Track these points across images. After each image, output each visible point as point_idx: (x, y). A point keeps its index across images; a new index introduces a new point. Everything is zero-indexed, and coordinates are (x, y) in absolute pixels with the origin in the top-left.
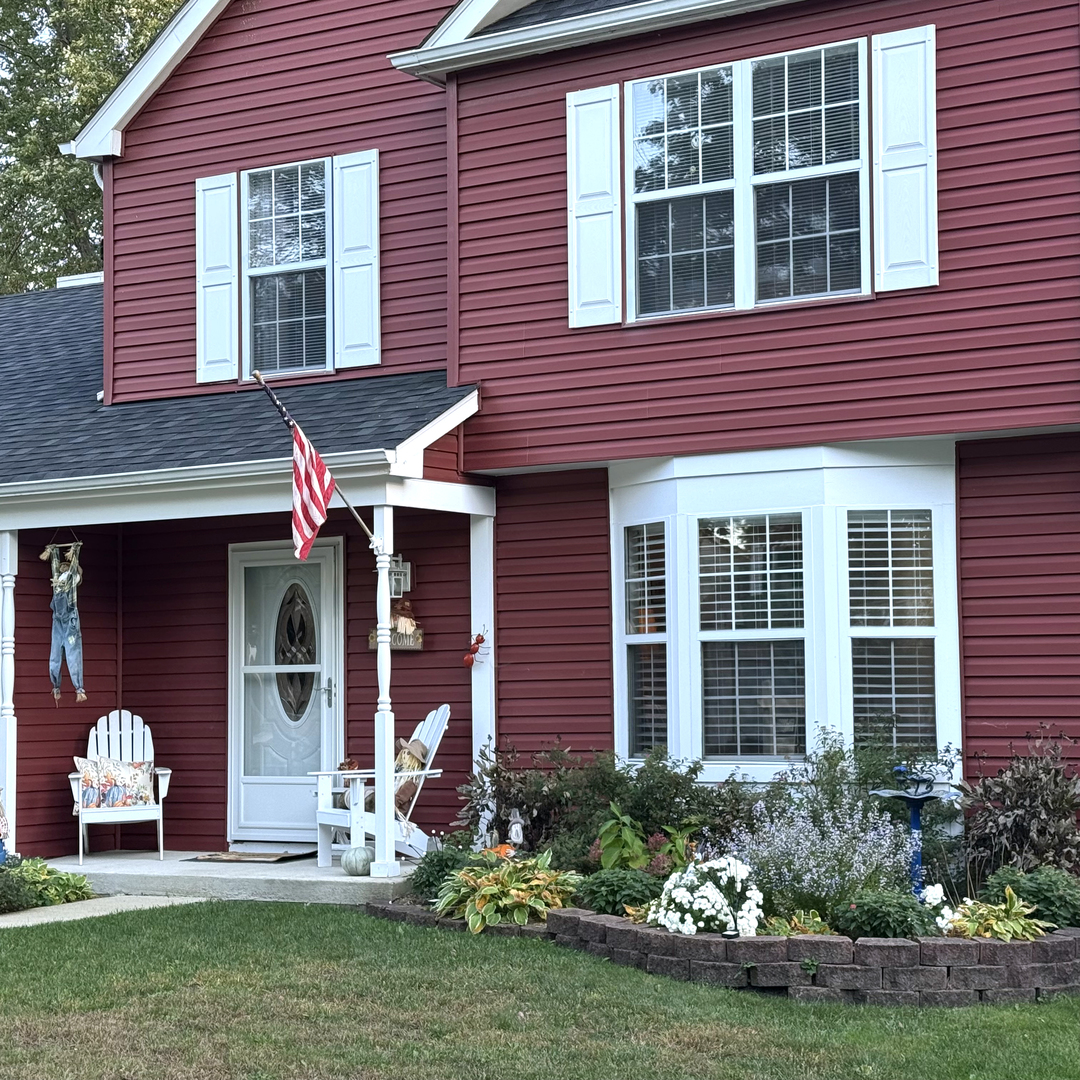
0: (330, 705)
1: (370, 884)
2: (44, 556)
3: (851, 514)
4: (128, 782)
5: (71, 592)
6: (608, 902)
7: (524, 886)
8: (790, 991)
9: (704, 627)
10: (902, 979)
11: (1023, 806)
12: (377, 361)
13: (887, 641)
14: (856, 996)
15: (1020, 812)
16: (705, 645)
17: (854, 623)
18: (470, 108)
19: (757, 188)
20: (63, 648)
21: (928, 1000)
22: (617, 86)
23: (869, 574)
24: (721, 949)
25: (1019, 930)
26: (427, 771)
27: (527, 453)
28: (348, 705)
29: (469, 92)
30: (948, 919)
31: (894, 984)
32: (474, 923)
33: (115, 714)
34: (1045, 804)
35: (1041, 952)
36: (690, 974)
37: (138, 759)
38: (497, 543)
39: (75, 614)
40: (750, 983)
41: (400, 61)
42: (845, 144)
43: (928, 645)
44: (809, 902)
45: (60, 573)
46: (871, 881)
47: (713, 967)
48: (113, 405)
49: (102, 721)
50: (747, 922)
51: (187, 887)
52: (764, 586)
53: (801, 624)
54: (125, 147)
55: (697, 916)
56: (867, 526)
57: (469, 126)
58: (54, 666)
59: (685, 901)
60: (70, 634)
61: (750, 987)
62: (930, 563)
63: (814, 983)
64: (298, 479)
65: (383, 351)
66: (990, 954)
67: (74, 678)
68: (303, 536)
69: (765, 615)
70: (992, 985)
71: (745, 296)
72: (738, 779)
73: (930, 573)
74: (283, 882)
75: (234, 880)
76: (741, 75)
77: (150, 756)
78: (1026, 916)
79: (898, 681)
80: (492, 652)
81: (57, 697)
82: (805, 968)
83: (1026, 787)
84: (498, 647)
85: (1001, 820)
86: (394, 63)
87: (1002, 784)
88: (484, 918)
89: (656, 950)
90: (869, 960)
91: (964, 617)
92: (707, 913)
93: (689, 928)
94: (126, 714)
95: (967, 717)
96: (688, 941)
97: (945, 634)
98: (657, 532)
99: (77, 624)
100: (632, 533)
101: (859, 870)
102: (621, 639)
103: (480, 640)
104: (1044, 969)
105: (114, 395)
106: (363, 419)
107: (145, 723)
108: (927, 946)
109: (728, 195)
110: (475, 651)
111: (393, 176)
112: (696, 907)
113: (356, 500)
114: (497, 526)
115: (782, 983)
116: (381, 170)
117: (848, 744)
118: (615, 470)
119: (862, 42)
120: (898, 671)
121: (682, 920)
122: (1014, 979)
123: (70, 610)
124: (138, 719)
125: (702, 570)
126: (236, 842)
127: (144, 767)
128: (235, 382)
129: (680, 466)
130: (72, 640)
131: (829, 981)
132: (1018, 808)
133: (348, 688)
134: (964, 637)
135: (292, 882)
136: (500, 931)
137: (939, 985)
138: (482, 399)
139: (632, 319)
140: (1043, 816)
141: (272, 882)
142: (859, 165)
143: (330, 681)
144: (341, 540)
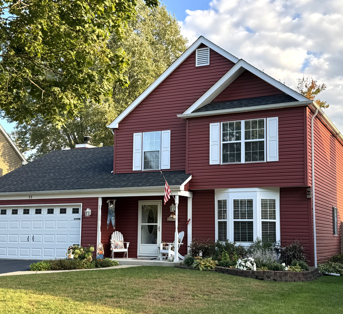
0: (159, 231)
1: (173, 263)
2: (107, 202)
3: (262, 200)
4: (120, 244)
5: (113, 209)
6: (226, 265)
7: (209, 263)
8: (264, 279)
9: (234, 219)
10: (282, 278)
11: (294, 251)
12: (170, 168)
13: (267, 222)
14: (275, 280)
15: (294, 252)
16: (234, 222)
17: (262, 219)
18: (191, 125)
19: (246, 142)
20: (111, 219)
21: (286, 281)
22: (219, 123)
23: (264, 210)
24: (251, 272)
25: (300, 270)
26: (181, 243)
27: (201, 186)
28: (162, 231)
29: (191, 121)
30: (287, 269)
31: (281, 278)
32: (201, 269)
33: (116, 232)
34: (298, 251)
35: (303, 274)
36: (246, 276)
37: (121, 240)
38: (193, 202)
39: (114, 213)
40: (257, 278)
41: (179, 116)
42: (262, 136)
43: (275, 223)
44: (264, 265)
45: (110, 205)
46: (274, 262)
47: (250, 275)
48: (115, 174)
49: (114, 233)
50: (255, 269)
51: (137, 263)
52: (246, 212)
53: (252, 219)
54: (119, 126)
55: (246, 267)
56: (264, 202)
57: (190, 128)
58: (108, 222)
59: (244, 265)
60: (113, 217)
61: (256, 279)
62: (275, 209)
63: (268, 278)
64: (166, 190)
65: (170, 166)
66: (296, 274)
67: (113, 225)
68: (166, 200)
69: (246, 217)
70: (296, 279)
71: (243, 161)
72: (241, 245)
73: (275, 210)
74: (157, 262)
76: (243, 122)
77: (123, 240)
78: (300, 268)
79: (269, 229)
80: (191, 222)
81: (108, 228)
82: (266, 276)
83: (294, 247)
84: (193, 221)
85: (290, 253)
86: (178, 116)
87: (290, 247)
88: (203, 268)
89: (239, 273)
90: (277, 274)
91: (281, 218)
92: (248, 267)
93: (245, 269)
94: (118, 232)
95: (281, 236)
96: (245, 271)
97: (278, 221)
98: (225, 202)
99: (114, 215)
100: (219, 202)
101: (272, 260)
102: (217, 221)
103: (190, 220)
104: (304, 277)
105: (115, 172)
106: (171, 179)
107: (121, 234)
108: (286, 272)
109: (240, 143)
110: (189, 222)
111: (173, 135)
112: (246, 265)
113: (173, 194)
114: (193, 199)
115: (263, 278)
116: (171, 134)
117: (261, 240)
118: (216, 190)
119: (265, 119)
120: (269, 227)
121: (244, 268)
122: (299, 278)
123: (113, 212)
124: (120, 233)
125: (234, 208)
126: (139, 256)
127: (122, 242)
128: (141, 171)
129: (230, 190)
130: (113, 218)
131: (271, 278)
132: (293, 251)
133: (162, 228)
134: (281, 222)
136: (205, 270)
137: (288, 279)
138: (192, 177)
139: (221, 164)
140: (297, 253)
141: (155, 262)
142: (264, 140)
143: (159, 227)
144: (161, 201)
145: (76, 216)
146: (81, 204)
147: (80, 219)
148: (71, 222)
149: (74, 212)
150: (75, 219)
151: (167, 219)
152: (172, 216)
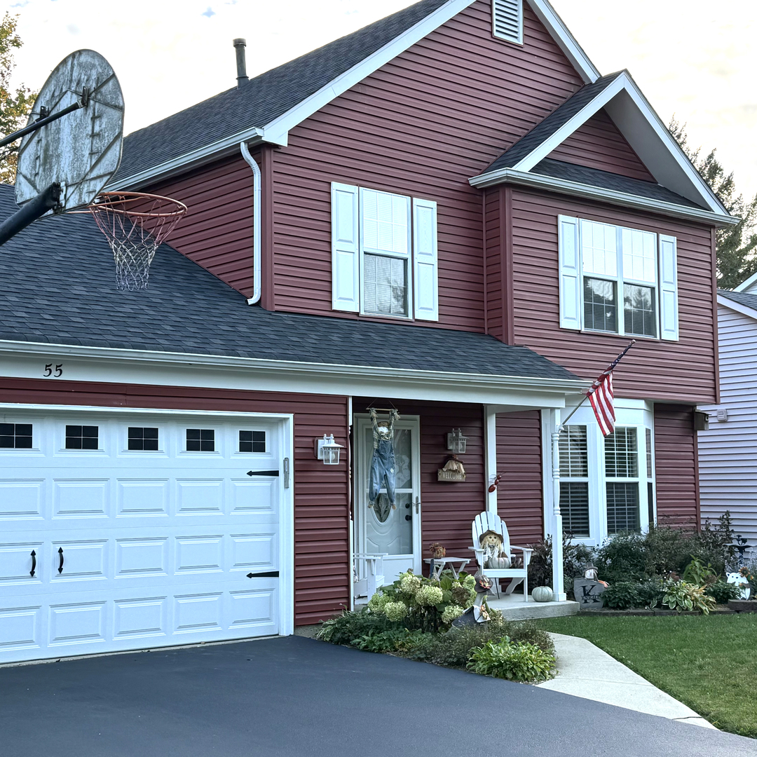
9: (607, 475)
12: (437, 320)
20: (385, 476)
22: (577, 218)
28: (422, 512)
45: (379, 427)
52: (625, 458)
53: (636, 476)
58: (376, 487)
60: (391, 467)
65: (438, 315)
69: (626, 471)
71: (622, 330)
91: (656, 474)
95: (658, 515)
105: (275, 305)
109: (614, 283)
110: (497, 483)
116: (437, 214)
123: (392, 451)
128: (358, 314)
130: (392, 471)
133: (422, 503)
139: (583, 329)
142: (656, 285)
143: (417, 499)
144: (418, 417)
145: (255, 460)
146: (291, 416)
147: (276, 473)
148: (238, 484)
149: (244, 447)
150: (250, 474)
151: (437, 476)
152: (455, 467)
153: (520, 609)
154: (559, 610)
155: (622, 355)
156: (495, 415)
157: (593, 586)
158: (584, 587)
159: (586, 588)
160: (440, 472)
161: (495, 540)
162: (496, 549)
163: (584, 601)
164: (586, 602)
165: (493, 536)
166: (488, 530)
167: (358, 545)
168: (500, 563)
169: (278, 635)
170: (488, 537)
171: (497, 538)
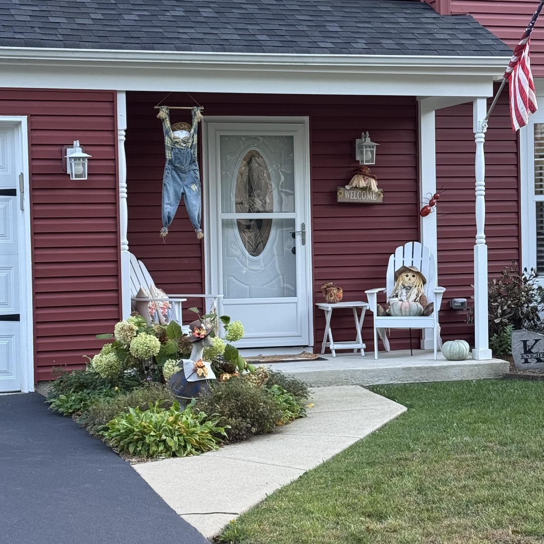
0: (304, 243)
5: (193, 147)
20: (183, 195)
28: (315, 242)
45: (174, 131)
60: (193, 183)
75: (374, 371)
81: (165, 234)
106: (423, 31)
107: (138, 259)
123: (193, 162)
130: (195, 188)
133: (314, 230)
135: (427, 368)
143: (303, 226)
144: (306, 119)
146: (24, 119)
147: (12, 192)
151: (336, 196)
152: (363, 184)
153: (404, 369)
154: (471, 371)
155: (536, 16)
156: (434, 112)
157: (537, 341)
158: (525, 342)
159: (528, 343)
160: (341, 190)
161: (413, 279)
162: (414, 291)
163: (523, 361)
164: (526, 361)
165: (410, 274)
166: (403, 267)
167: (210, 284)
168: (403, 308)
169: (20, 391)
170: (404, 275)
171: (417, 277)
